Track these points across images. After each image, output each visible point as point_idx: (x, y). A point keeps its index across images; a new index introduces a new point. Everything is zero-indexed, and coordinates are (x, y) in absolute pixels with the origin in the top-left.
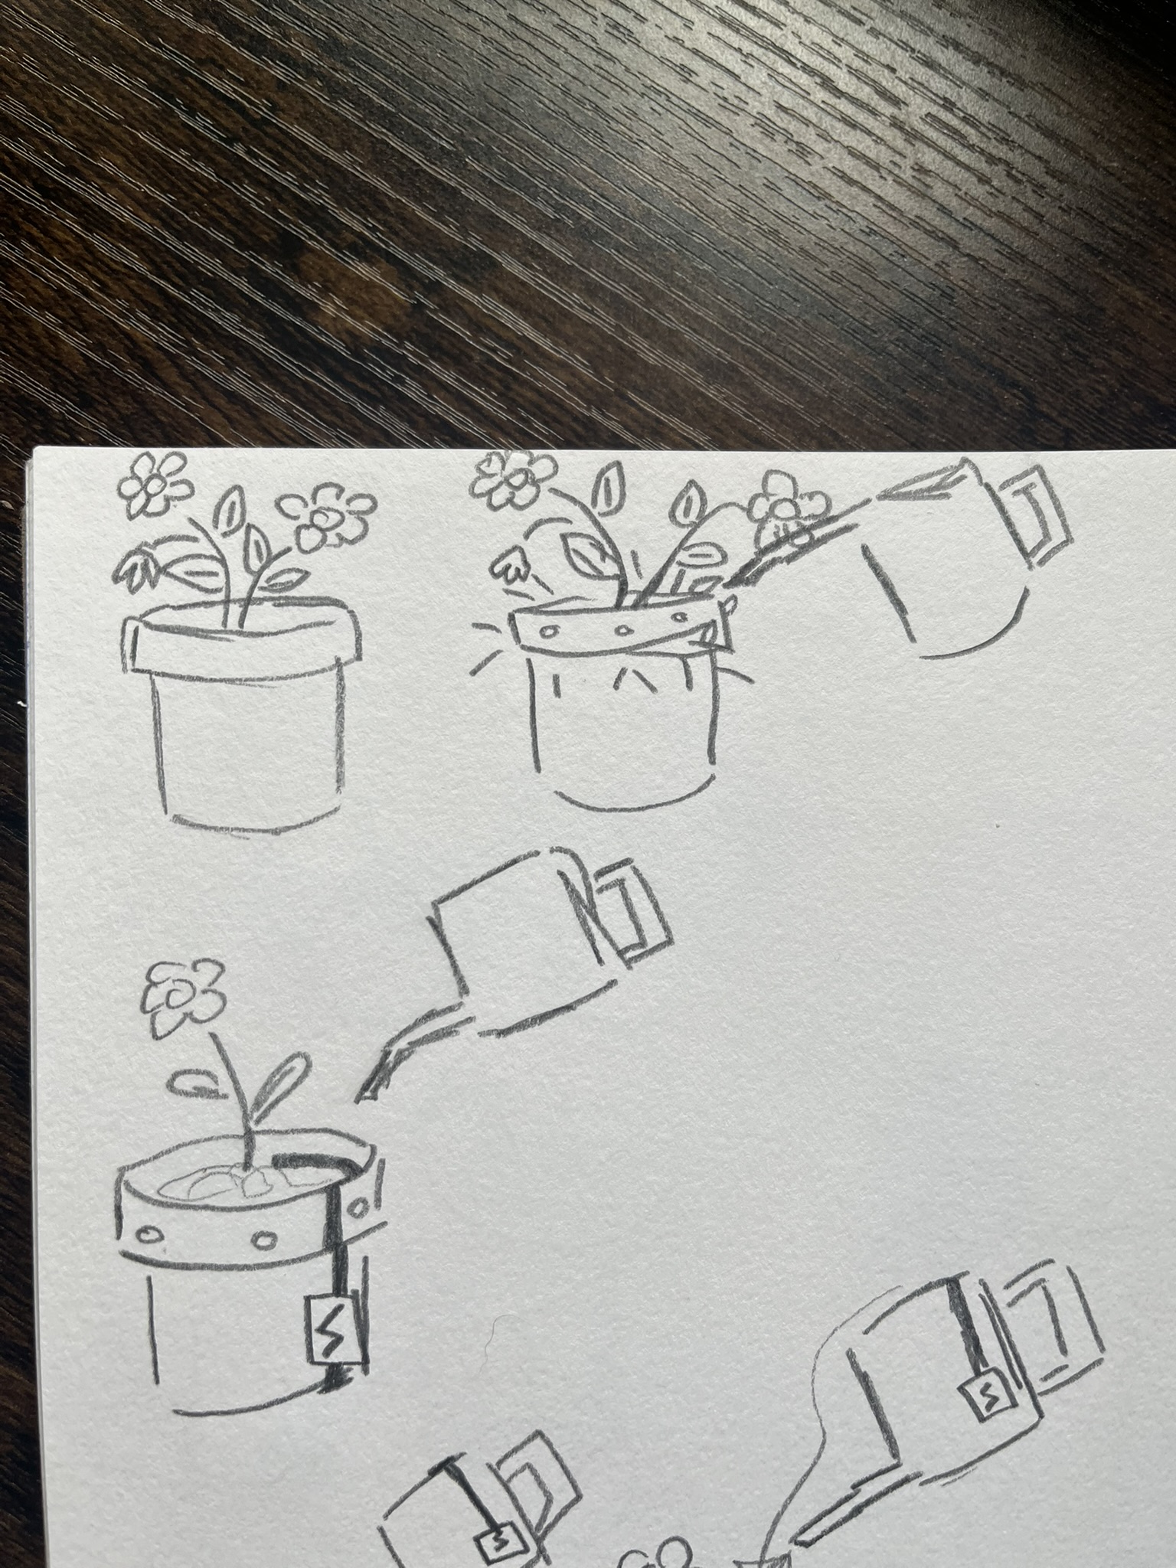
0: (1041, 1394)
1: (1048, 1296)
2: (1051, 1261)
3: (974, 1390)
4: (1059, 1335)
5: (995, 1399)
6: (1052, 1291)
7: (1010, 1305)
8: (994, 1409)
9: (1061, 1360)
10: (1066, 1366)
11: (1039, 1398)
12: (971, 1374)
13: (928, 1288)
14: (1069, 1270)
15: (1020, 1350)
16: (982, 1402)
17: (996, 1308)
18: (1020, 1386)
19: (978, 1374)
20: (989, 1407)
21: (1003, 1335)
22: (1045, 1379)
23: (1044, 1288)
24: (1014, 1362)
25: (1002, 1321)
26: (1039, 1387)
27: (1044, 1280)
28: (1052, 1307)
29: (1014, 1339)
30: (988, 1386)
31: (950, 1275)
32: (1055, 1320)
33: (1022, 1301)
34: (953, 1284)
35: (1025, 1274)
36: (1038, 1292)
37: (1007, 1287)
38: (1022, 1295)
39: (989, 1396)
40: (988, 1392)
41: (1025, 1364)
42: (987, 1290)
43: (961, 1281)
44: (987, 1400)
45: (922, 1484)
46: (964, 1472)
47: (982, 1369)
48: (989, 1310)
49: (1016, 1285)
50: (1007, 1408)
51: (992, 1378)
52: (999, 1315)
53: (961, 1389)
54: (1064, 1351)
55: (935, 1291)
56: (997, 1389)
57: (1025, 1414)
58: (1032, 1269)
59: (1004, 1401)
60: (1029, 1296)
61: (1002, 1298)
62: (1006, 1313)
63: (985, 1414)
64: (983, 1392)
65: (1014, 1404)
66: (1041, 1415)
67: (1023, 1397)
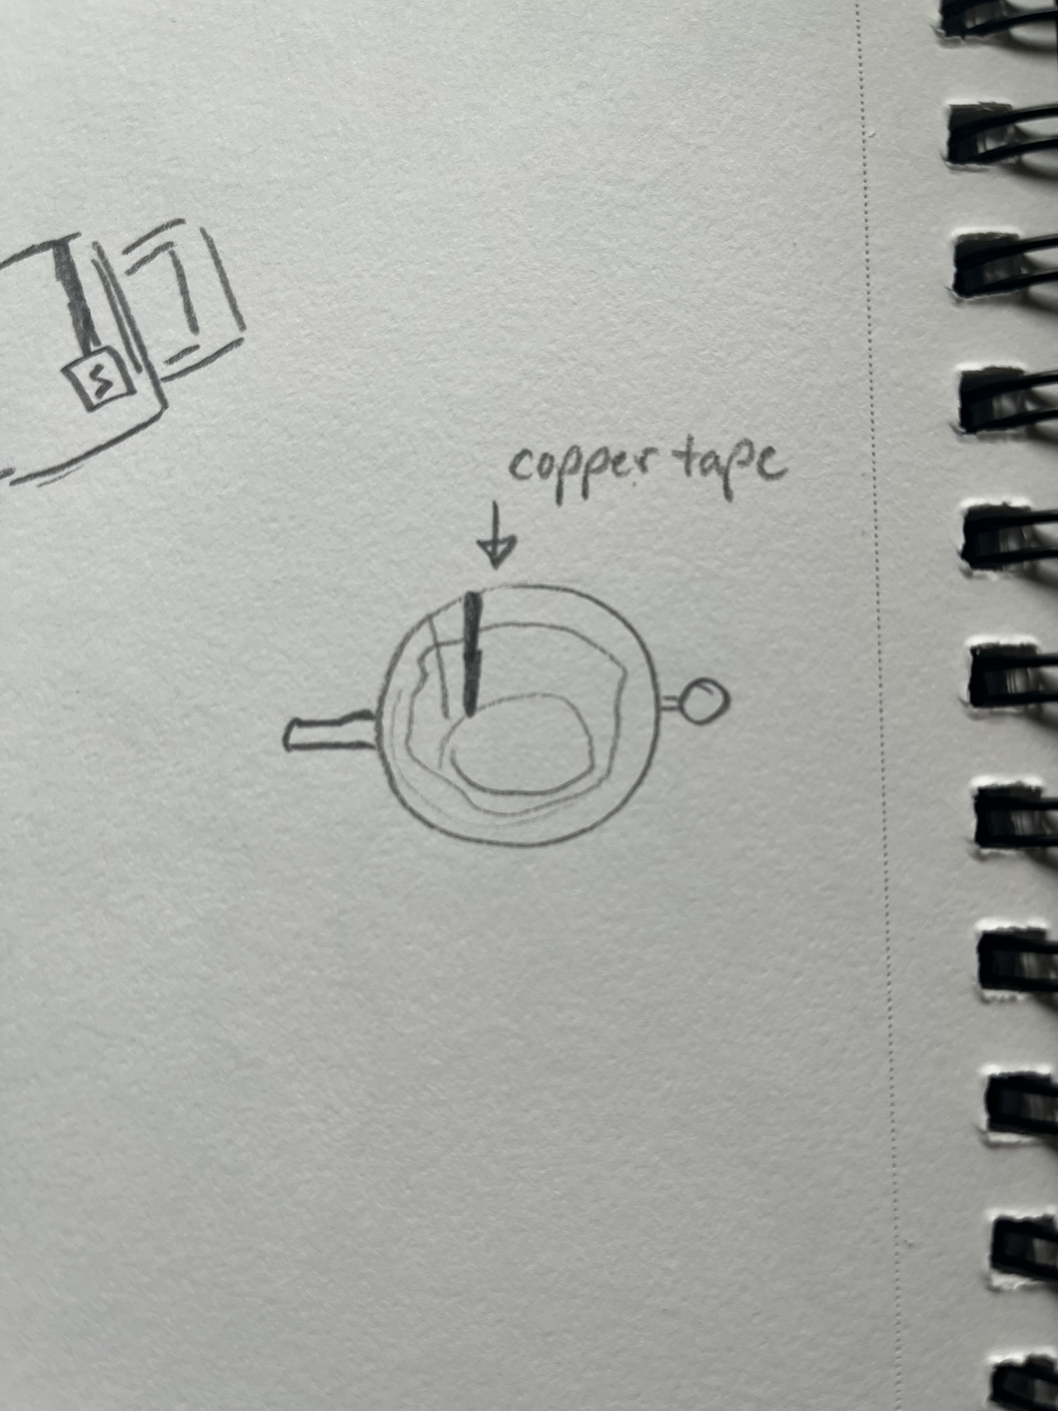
0: (166, 379)
1: (177, 264)
2: (180, 221)
3: (82, 372)
4: (189, 309)
5: (107, 384)
6: (181, 256)
7: (130, 272)
8: (106, 396)
9: (188, 339)
10: (197, 347)
11: (163, 385)
12: (78, 354)
13: (30, 251)
14: (203, 231)
15: (140, 327)
16: (91, 387)
17: (112, 276)
18: (138, 368)
19: (87, 354)
20: (100, 392)
21: (119, 308)
22: (171, 361)
23: (172, 254)
24: (132, 340)
25: (119, 292)
26: (162, 371)
27: (170, 244)
28: (181, 276)
29: (133, 313)
30: (99, 368)
31: (57, 236)
32: (184, 292)
33: (144, 268)
34: (60, 247)
35: (149, 236)
36: (164, 259)
37: (127, 251)
38: (144, 261)
39: (100, 380)
40: (100, 375)
41: (147, 343)
42: (101, 253)
43: (72, 244)
44: (97, 385)
45: (13, 483)
46: (67, 470)
47: (93, 348)
48: (103, 279)
49: (137, 250)
50: (121, 396)
51: (104, 359)
52: (116, 286)
53: (66, 370)
54: (194, 328)
55: (36, 257)
56: (110, 371)
57: (144, 402)
58: (157, 231)
59: (119, 387)
60: (153, 262)
61: (120, 264)
62: (124, 283)
63: (95, 401)
64: (94, 374)
65: (131, 391)
66: (164, 404)
67: (142, 382)
